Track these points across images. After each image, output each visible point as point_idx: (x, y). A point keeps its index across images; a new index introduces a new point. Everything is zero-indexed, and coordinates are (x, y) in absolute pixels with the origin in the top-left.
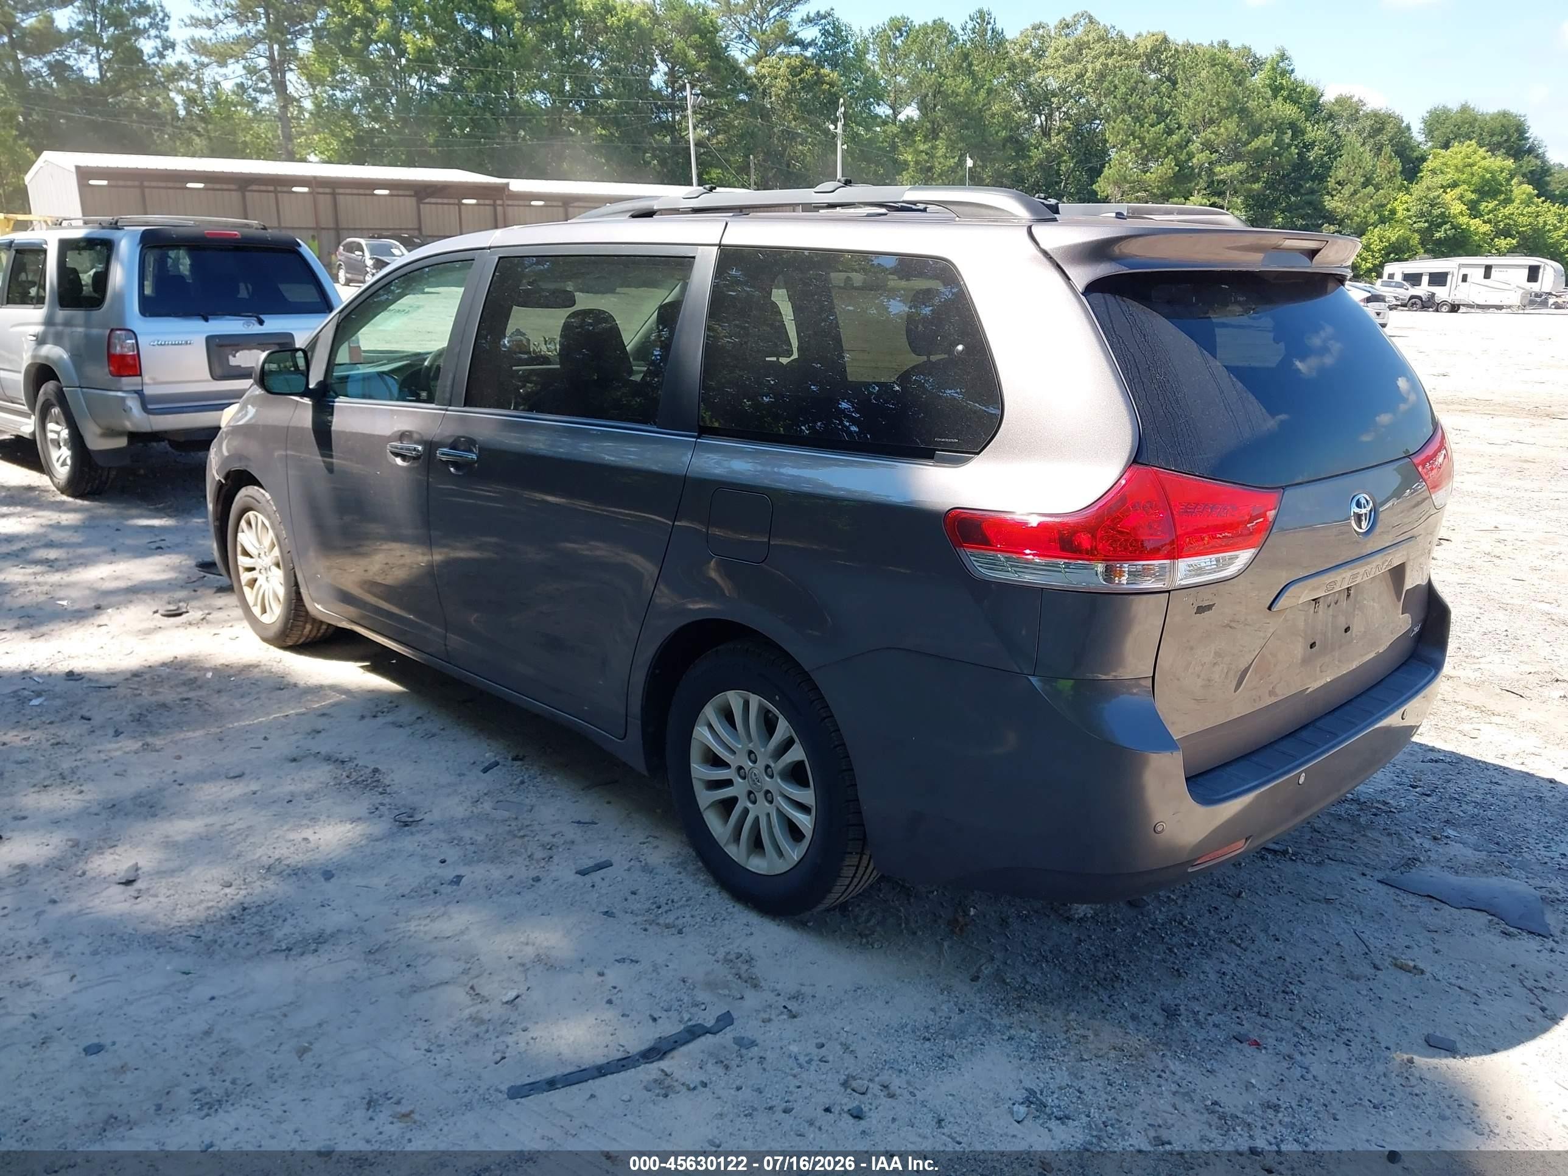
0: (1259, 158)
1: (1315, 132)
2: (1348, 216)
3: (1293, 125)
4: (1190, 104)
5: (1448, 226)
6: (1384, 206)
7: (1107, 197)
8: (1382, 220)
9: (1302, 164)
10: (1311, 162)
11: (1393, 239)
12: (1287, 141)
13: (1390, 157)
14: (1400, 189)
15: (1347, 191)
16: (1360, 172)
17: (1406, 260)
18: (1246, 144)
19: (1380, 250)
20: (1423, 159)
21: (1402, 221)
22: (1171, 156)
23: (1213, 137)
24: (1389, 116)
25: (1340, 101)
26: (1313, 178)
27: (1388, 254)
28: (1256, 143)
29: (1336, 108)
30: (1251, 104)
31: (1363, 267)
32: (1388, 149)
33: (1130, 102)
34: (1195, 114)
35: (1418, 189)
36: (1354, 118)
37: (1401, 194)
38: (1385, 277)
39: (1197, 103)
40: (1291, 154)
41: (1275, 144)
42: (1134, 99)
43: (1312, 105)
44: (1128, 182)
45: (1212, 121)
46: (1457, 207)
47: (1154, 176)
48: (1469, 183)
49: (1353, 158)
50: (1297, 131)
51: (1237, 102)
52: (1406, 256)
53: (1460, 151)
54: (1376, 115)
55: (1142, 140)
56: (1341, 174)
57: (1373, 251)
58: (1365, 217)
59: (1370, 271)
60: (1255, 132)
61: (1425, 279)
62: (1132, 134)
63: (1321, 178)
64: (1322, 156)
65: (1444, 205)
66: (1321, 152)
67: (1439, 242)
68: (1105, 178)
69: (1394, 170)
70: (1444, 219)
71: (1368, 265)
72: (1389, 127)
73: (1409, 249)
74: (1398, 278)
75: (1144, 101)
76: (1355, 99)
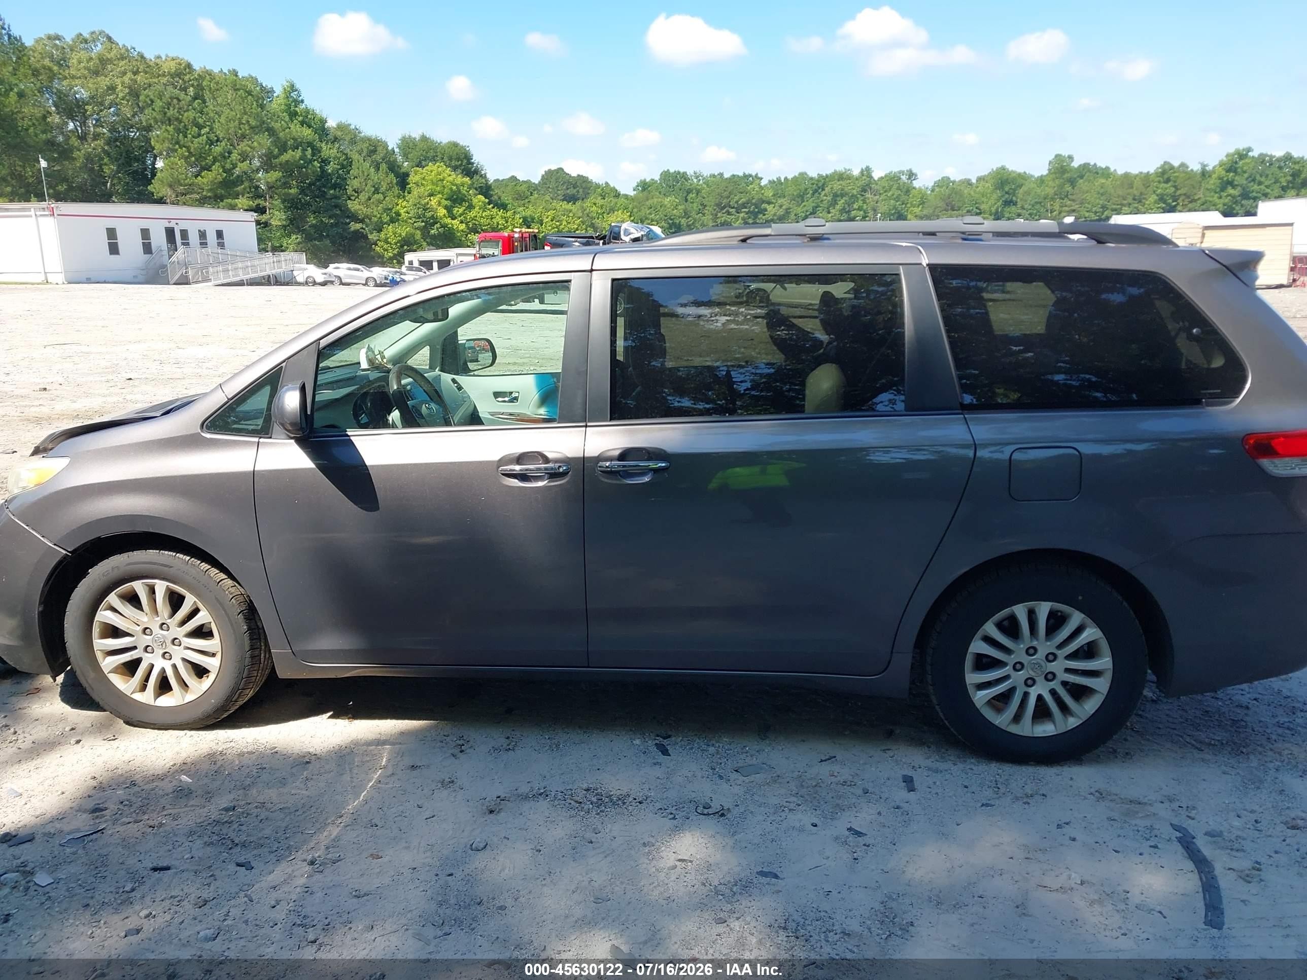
0: (288, 169)
1: (328, 151)
2: (367, 217)
3: (310, 144)
4: (223, 120)
5: (438, 225)
6: (391, 209)
7: (162, 198)
8: (392, 221)
9: (323, 175)
10: (330, 174)
11: (404, 234)
12: (309, 156)
13: (386, 172)
14: (399, 197)
15: (363, 197)
16: (370, 183)
17: (415, 251)
18: (276, 157)
19: (396, 244)
20: (407, 175)
21: (406, 221)
22: (217, 164)
23: (249, 149)
24: (379, 141)
25: (341, 127)
26: (334, 186)
27: (402, 246)
28: (285, 157)
29: (339, 133)
30: (277, 126)
31: (386, 256)
32: (384, 166)
33: (168, 114)
34: (229, 130)
35: (412, 198)
36: (353, 142)
37: (400, 201)
38: (407, 264)
39: (229, 120)
40: (313, 166)
41: (301, 159)
42: (171, 113)
43: (321, 130)
44: (181, 185)
45: (243, 136)
46: (442, 212)
47: (205, 180)
48: (442, 193)
49: (363, 172)
50: (316, 151)
51: (264, 122)
52: (415, 247)
53: (433, 169)
54: (369, 139)
55: (188, 148)
56: (355, 183)
57: (391, 244)
58: (380, 218)
59: (391, 259)
60: (283, 149)
61: (435, 265)
62: (177, 143)
63: (340, 185)
64: (338, 170)
65: (432, 210)
66: (336, 166)
67: (434, 237)
68: (159, 179)
69: (391, 182)
70: (434, 221)
71: (390, 254)
72: (379, 149)
73: (416, 242)
74: (416, 264)
75: (182, 115)
76: (353, 127)
